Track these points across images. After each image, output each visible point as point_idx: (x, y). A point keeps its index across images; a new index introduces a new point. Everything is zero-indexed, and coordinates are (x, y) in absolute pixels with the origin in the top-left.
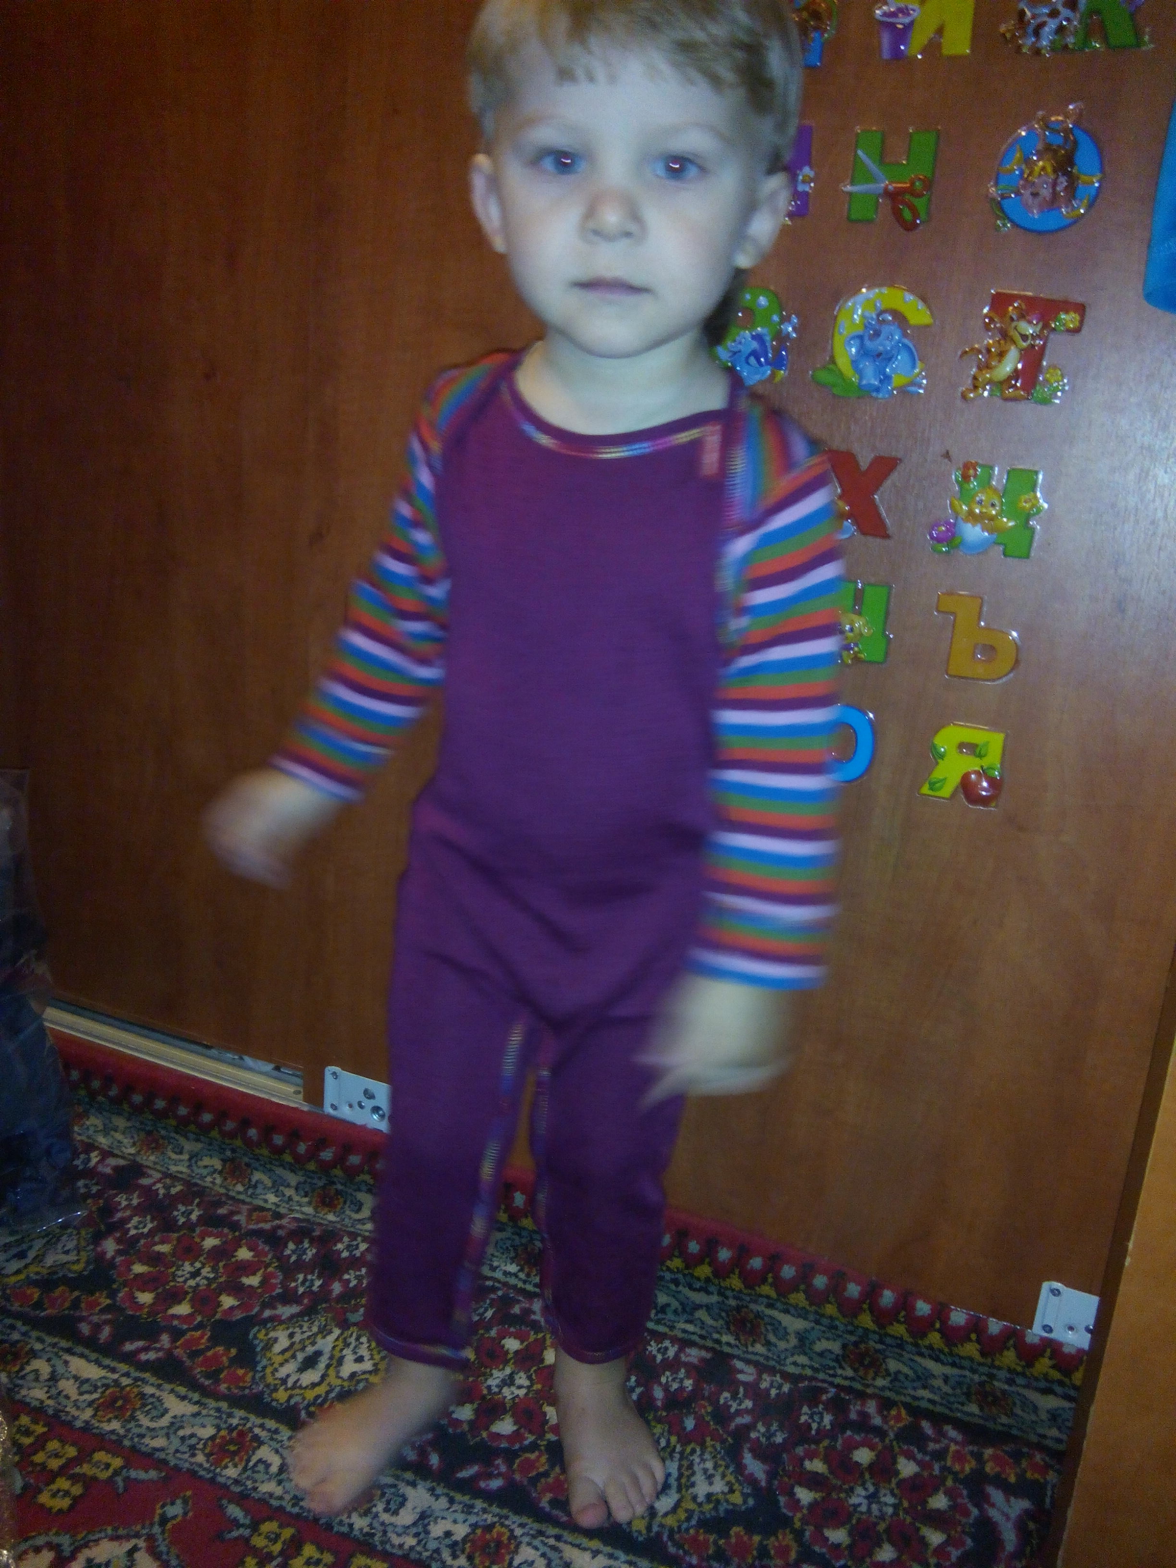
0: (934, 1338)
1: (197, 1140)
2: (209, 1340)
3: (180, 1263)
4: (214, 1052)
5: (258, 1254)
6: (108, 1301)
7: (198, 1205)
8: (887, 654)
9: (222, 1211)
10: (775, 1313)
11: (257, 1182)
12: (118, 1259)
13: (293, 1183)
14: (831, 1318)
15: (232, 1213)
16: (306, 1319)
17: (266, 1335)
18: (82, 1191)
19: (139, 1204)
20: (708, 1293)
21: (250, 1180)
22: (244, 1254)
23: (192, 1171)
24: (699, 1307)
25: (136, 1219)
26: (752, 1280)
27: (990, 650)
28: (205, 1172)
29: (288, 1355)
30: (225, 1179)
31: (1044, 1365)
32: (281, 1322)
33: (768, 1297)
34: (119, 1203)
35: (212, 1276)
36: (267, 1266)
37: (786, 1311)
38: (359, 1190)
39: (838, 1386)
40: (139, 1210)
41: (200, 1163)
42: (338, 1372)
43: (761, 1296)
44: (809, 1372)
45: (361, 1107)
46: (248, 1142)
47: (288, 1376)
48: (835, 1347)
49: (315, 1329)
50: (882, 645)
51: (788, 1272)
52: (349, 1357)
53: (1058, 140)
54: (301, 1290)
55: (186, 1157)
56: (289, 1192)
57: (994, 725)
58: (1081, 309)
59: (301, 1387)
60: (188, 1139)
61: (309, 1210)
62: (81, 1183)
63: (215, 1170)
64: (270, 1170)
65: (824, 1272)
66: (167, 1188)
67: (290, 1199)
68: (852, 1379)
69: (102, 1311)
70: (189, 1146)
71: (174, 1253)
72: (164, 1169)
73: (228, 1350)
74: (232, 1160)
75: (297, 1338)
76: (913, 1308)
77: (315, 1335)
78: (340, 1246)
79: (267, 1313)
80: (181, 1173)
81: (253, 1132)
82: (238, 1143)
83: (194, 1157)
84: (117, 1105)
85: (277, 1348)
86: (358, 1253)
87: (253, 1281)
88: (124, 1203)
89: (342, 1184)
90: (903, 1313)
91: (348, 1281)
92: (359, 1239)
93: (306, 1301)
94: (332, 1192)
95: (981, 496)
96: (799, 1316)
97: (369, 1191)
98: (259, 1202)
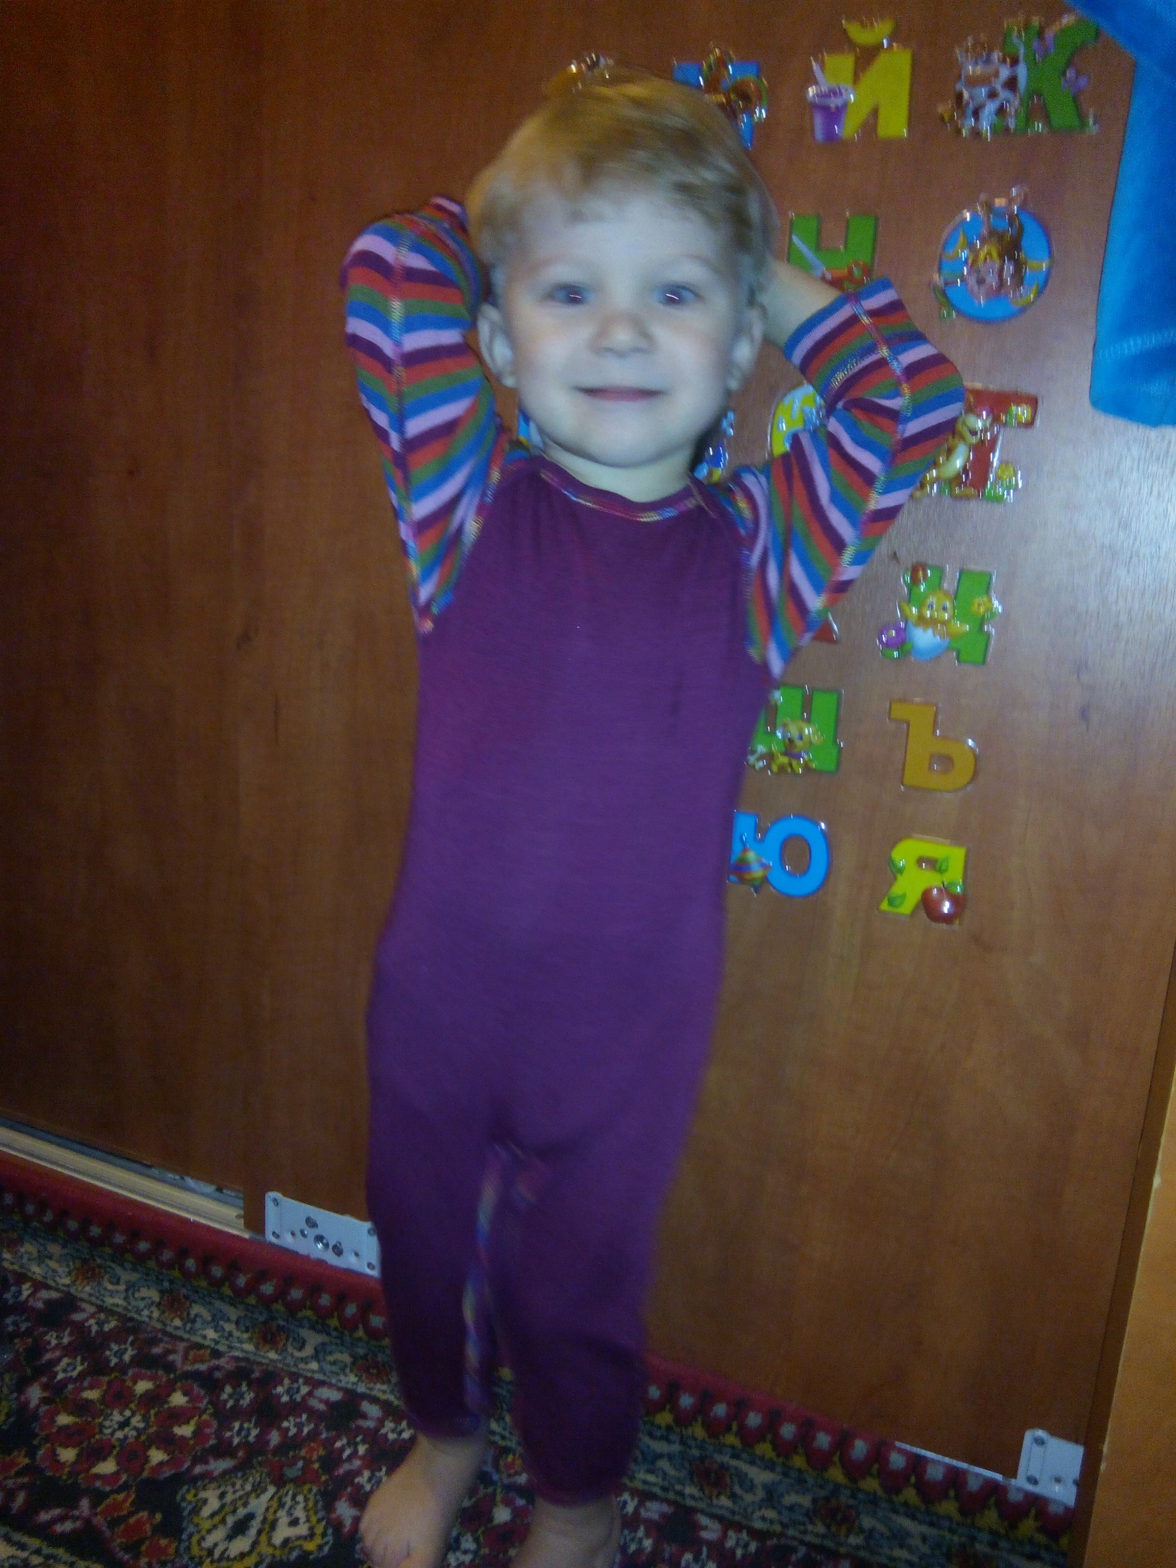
0: (910, 1495)
1: (134, 1270)
2: (132, 1504)
3: (109, 1411)
4: (155, 1171)
5: (193, 1399)
6: (27, 1461)
7: (132, 1344)
8: (838, 764)
9: (157, 1350)
10: (742, 1465)
11: (196, 1315)
12: (43, 1409)
13: (234, 1318)
14: (800, 1471)
15: (168, 1352)
16: (239, 1474)
17: (195, 1495)
19: (70, 1344)
20: (669, 1441)
21: (189, 1314)
22: (178, 1399)
23: (129, 1304)
24: (660, 1456)
25: (65, 1361)
26: (715, 1429)
27: (946, 762)
28: (141, 1304)
29: (217, 1519)
30: (163, 1312)
31: (1028, 1526)
32: (213, 1479)
33: (733, 1447)
34: (49, 1343)
35: (141, 1425)
36: (202, 1413)
37: (752, 1463)
38: (301, 1326)
39: (809, 1545)
40: (69, 1351)
41: (137, 1295)
42: (270, 1539)
43: (724, 1445)
44: (777, 1528)
45: (304, 1235)
46: (186, 1273)
47: (216, 1545)
48: (805, 1501)
49: (248, 1487)
50: (834, 751)
51: (754, 1420)
52: (283, 1518)
53: (1002, 225)
54: (236, 1441)
55: (122, 1287)
56: (228, 1327)
57: (955, 839)
58: (1033, 402)
59: (228, 1559)
60: (125, 1269)
61: (249, 1347)
63: (152, 1303)
64: (210, 1303)
65: (793, 1419)
66: (100, 1324)
67: (230, 1334)
68: (823, 1536)
69: (18, 1474)
70: (127, 1276)
71: (103, 1400)
72: (99, 1302)
73: (152, 1514)
74: (170, 1292)
75: (229, 1498)
76: (887, 1460)
77: (248, 1494)
78: (280, 1389)
79: (198, 1469)
80: (118, 1305)
81: (191, 1263)
82: (176, 1273)
83: (131, 1287)
84: (51, 1231)
85: (206, 1511)
86: (298, 1398)
87: (185, 1431)
88: (54, 1342)
89: (284, 1320)
90: (876, 1466)
91: (287, 1430)
92: (301, 1381)
93: (241, 1454)
94: (274, 1328)
95: (932, 599)
96: (766, 1468)
97: (312, 1328)
98: (197, 1339)
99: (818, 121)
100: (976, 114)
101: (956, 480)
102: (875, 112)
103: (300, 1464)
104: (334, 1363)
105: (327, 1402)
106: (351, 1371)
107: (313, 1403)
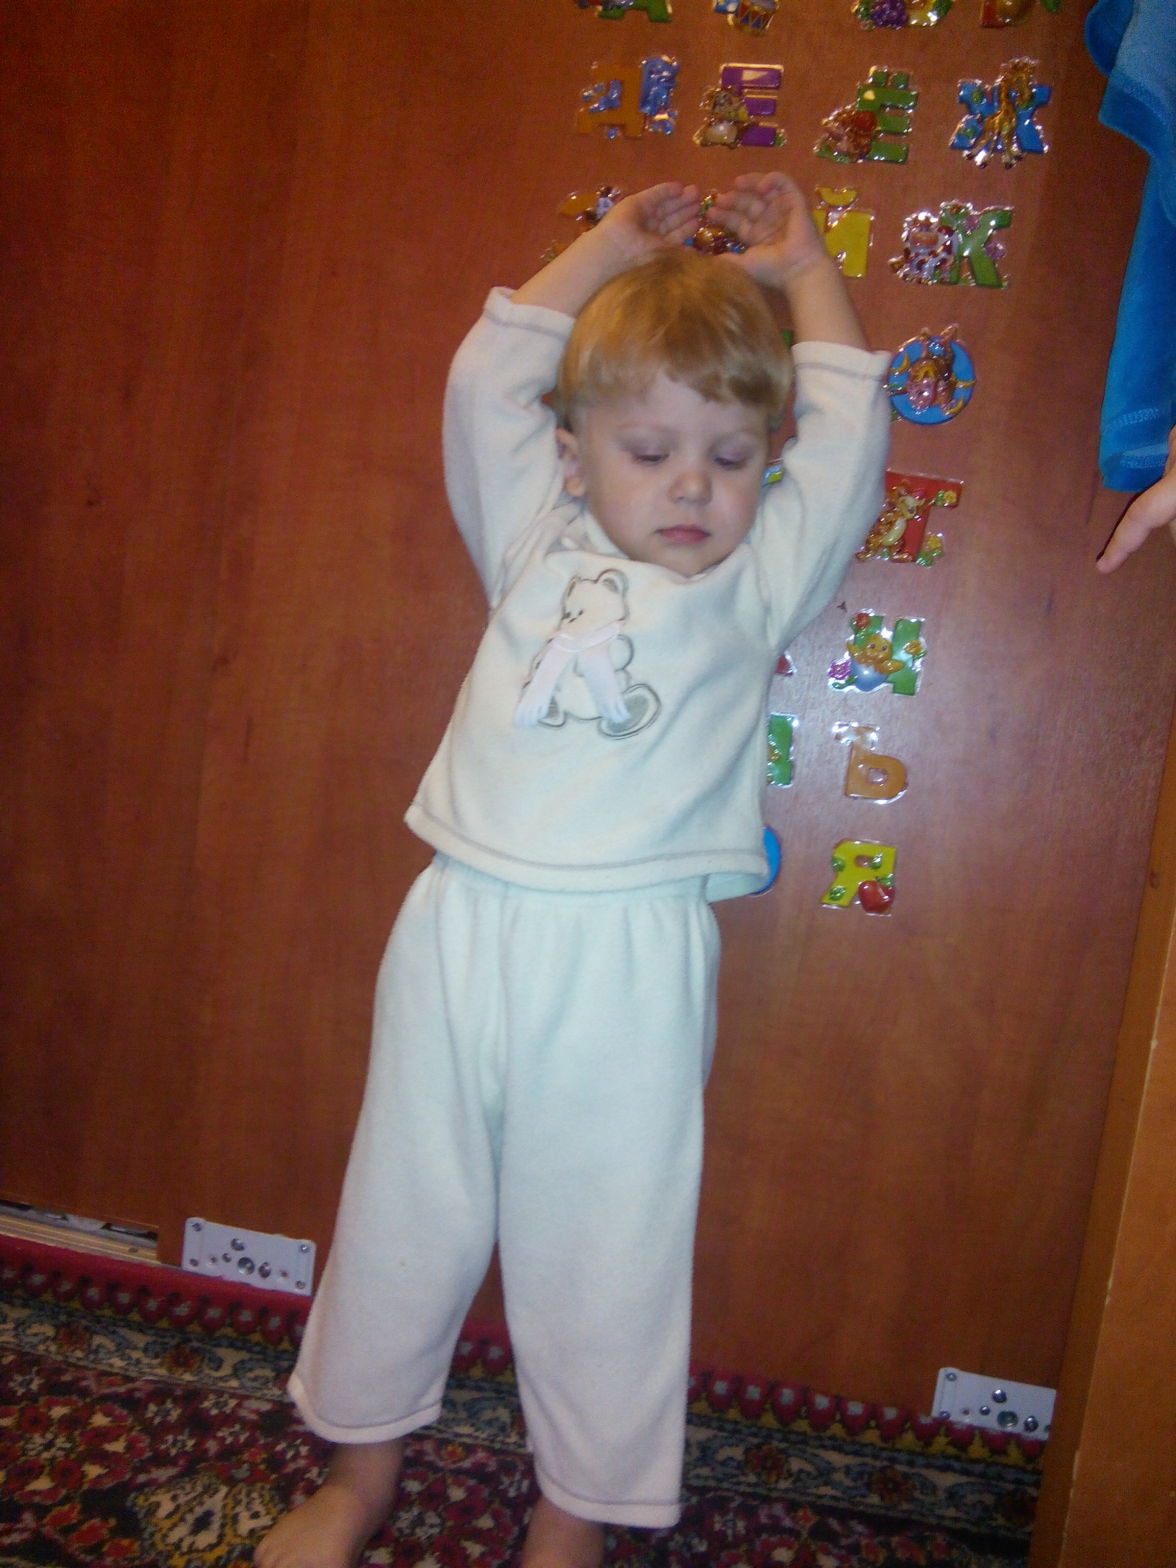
0: (836, 1429)
1: (25, 1305)
2: (80, 1513)
3: (28, 1436)
4: (31, 1213)
5: (116, 1419)
7: (37, 1374)
9: (66, 1378)
11: (99, 1346)
13: (142, 1345)
14: (736, 1422)
15: (78, 1380)
16: (187, 1479)
17: (146, 1500)
21: (90, 1346)
22: (100, 1420)
23: (21, 1341)
28: (35, 1340)
29: (176, 1518)
30: (61, 1346)
32: (160, 1486)
35: (68, 1445)
36: (131, 1429)
38: (219, 1345)
39: (743, 1494)
41: (29, 1332)
42: (235, 1530)
44: (712, 1483)
45: (226, 1260)
46: (89, 1305)
47: (181, 1540)
48: (737, 1453)
49: (200, 1489)
52: (244, 1516)
54: (173, 1452)
55: (10, 1326)
56: (136, 1355)
58: (957, 490)
59: (197, 1551)
60: (13, 1306)
61: (162, 1372)
63: (48, 1338)
64: (114, 1332)
65: (723, 1378)
67: (138, 1361)
68: (756, 1485)
70: (15, 1313)
71: (19, 1425)
73: (105, 1519)
74: (67, 1325)
75: (182, 1499)
76: (813, 1403)
77: (201, 1495)
78: (206, 1404)
79: (142, 1478)
80: (8, 1343)
81: (93, 1292)
82: (76, 1304)
83: (20, 1324)
85: (162, 1512)
86: (228, 1410)
87: (118, 1446)
89: (199, 1341)
90: (804, 1409)
91: (223, 1439)
92: (225, 1396)
93: (181, 1462)
94: (187, 1351)
98: (102, 1367)
101: (895, 547)
103: (246, 1466)
104: (255, 1379)
105: (257, 1412)
106: (274, 1385)
107: (243, 1413)
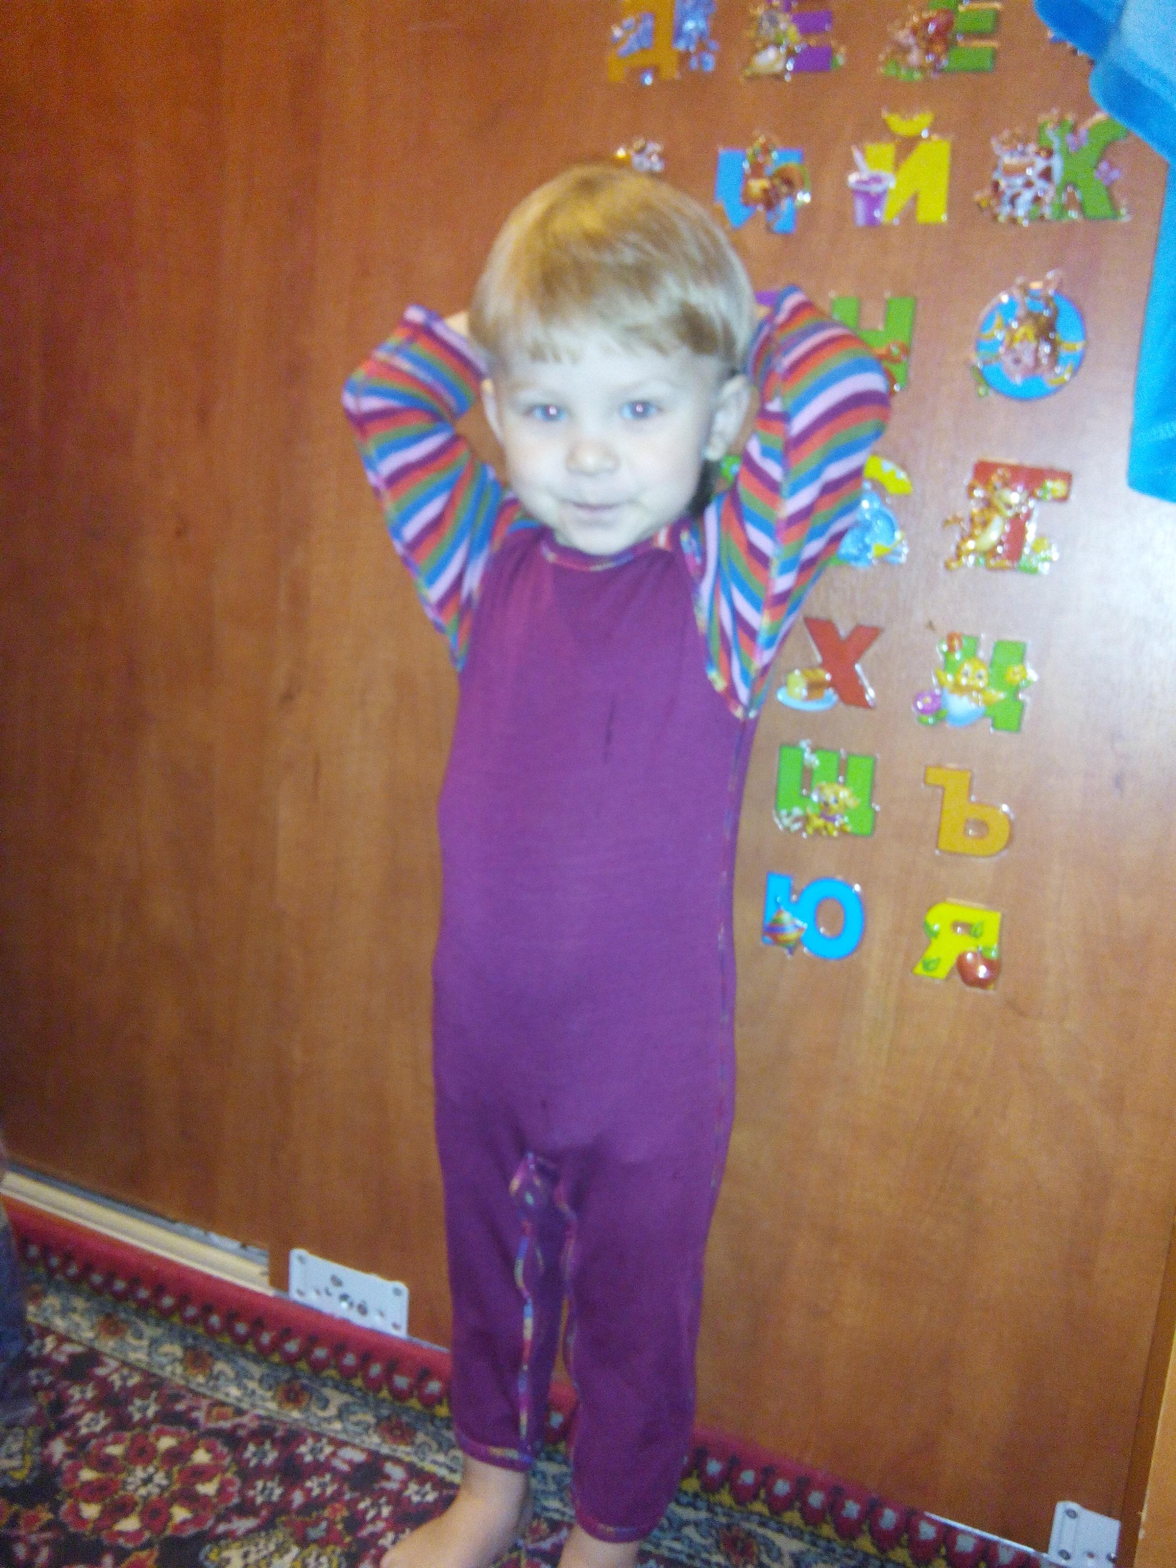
0: (940, 1566)
1: (158, 1325)
2: (156, 1561)
3: (132, 1468)
4: (178, 1226)
5: (217, 1457)
6: (50, 1516)
7: (156, 1400)
8: (874, 828)
9: (180, 1407)
10: (770, 1534)
11: (219, 1373)
12: (68, 1463)
13: (257, 1375)
14: (829, 1540)
15: (191, 1409)
16: (263, 1534)
18: (34, 1382)
19: (93, 1398)
20: (696, 1508)
21: (211, 1370)
22: (201, 1457)
23: (152, 1359)
24: (686, 1523)
25: (88, 1416)
26: (743, 1496)
27: (982, 826)
28: (164, 1360)
30: (186, 1368)
32: (236, 1539)
33: (761, 1515)
34: (72, 1397)
35: (164, 1482)
36: (225, 1470)
37: (780, 1531)
38: (324, 1385)
40: (94, 1405)
41: (160, 1351)
43: (751, 1513)
45: (328, 1293)
46: (211, 1331)
49: (272, 1547)
50: (869, 816)
51: (782, 1487)
53: (1039, 306)
54: (259, 1500)
55: (145, 1343)
56: (252, 1385)
57: (991, 903)
58: (1067, 477)
60: (147, 1323)
61: (272, 1406)
62: (33, 1373)
63: (176, 1359)
64: (233, 1361)
65: (821, 1487)
66: (124, 1379)
67: (253, 1392)
69: (42, 1529)
70: (150, 1331)
71: (126, 1457)
72: (121, 1357)
74: (194, 1348)
75: (252, 1558)
76: (916, 1530)
77: (271, 1555)
78: (303, 1449)
79: (222, 1528)
80: (141, 1361)
81: (215, 1320)
82: (200, 1330)
83: (154, 1343)
84: (76, 1284)
86: (322, 1458)
87: (208, 1488)
88: (77, 1396)
89: (308, 1379)
90: (906, 1537)
91: (310, 1490)
92: (324, 1441)
93: (264, 1513)
94: (298, 1387)
95: (967, 667)
96: (794, 1536)
97: (336, 1387)
98: (220, 1396)
99: (860, 206)
100: (1013, 201)
101: (991, 553)
102: (915, 199)
103: (324, 1525)
104: (357, 1424)
105: (350, 1462)
106: (375, 1432)
107: (338, 1464)
